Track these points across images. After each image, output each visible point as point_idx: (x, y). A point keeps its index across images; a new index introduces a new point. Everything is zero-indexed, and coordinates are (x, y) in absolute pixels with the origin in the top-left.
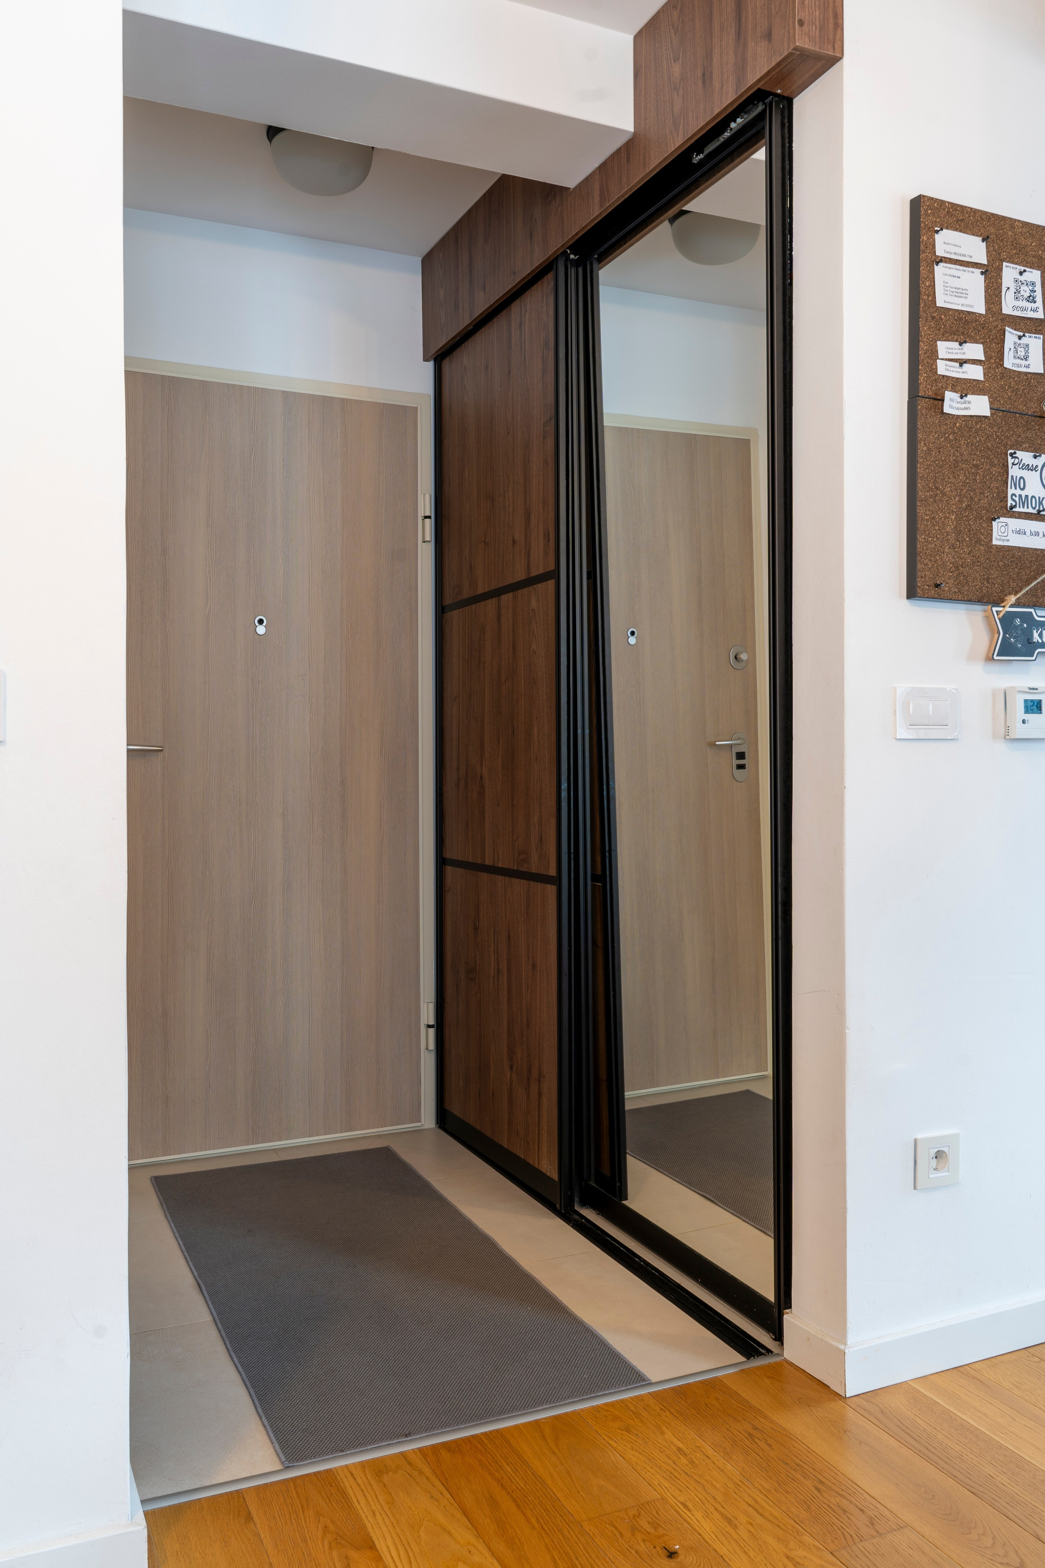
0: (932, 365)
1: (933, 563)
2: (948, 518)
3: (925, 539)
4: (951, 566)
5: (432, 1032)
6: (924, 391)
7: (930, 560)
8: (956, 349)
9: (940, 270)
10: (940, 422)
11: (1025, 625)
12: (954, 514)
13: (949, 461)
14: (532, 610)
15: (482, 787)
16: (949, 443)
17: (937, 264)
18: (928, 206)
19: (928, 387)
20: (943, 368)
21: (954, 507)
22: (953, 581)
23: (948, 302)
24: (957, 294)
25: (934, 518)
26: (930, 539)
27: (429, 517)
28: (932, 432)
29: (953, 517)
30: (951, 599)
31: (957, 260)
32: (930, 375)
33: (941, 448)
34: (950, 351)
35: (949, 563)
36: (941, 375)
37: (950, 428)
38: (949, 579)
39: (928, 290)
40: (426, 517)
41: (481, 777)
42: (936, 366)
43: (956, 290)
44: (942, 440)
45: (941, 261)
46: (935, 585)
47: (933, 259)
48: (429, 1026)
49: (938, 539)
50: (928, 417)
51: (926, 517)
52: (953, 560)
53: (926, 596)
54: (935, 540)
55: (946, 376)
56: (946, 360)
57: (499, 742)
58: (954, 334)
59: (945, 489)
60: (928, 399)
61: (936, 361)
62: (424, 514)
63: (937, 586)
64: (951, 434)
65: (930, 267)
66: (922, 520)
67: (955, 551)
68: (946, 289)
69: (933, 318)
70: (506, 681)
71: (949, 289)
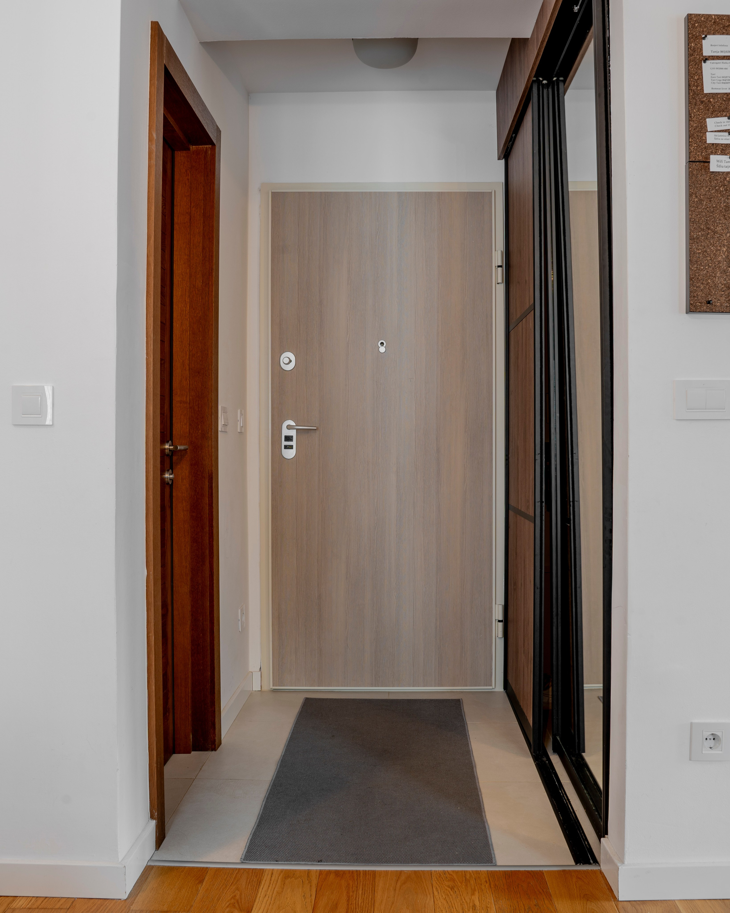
0: (702, 137)
1: (705, 285)
2: (719, 250)
3: (697, 268)
4: (723, 286)
5: (501, 625)
6: (695, 157)
7: (702, 283)
8: (724, 122)
9: (706, 67)
10: (710, 178)
12: (726, 247)
13: (720, 207)
16: (719, 194)
17: (705, 62)
18: (695, 21)
19: (698, 153)
20: (711, 138)
21: (725, 241)
22: (724, 298)
23: (715, 89)
24: (724, 82)
25: (706, 251)
26: (702, 268)
27: (501, 266)
28: (702, 187)
29: (725, 249)
30: (722, 312)
31: (724, 56)
32: (700, 145)
33: (711, 198)
34: (718, 124)
35: (720, 285)
36: (710, 144)
37: (721, 182)
38: (721, 297)
39: (696, 82)
40: (499, 266)
42: (706, 137)
43: (724, 79)
44: (712, 192)
45: (706, 59)
46: (707, 302)
47: (701, 59)
48: (499, 621)
49: (709, 267)
50: (699, 176)
51: (698, 251)
52: (725, 282)
53: (698, 310)
54: (707, 267)
55: (716, 144)
56: (715, 131)
57: (522, 421)
58: (723, 111)
59: (716, 228)
60: (698, 163)
61: (706, 134)
62: (497, 265)
63: (709, 302)
64: (721, 187)
65: (698, 65)
66: (694, 253)
67: (727, 275)
68: (713, 79)
69: (702, 102)
71: (716, 78)
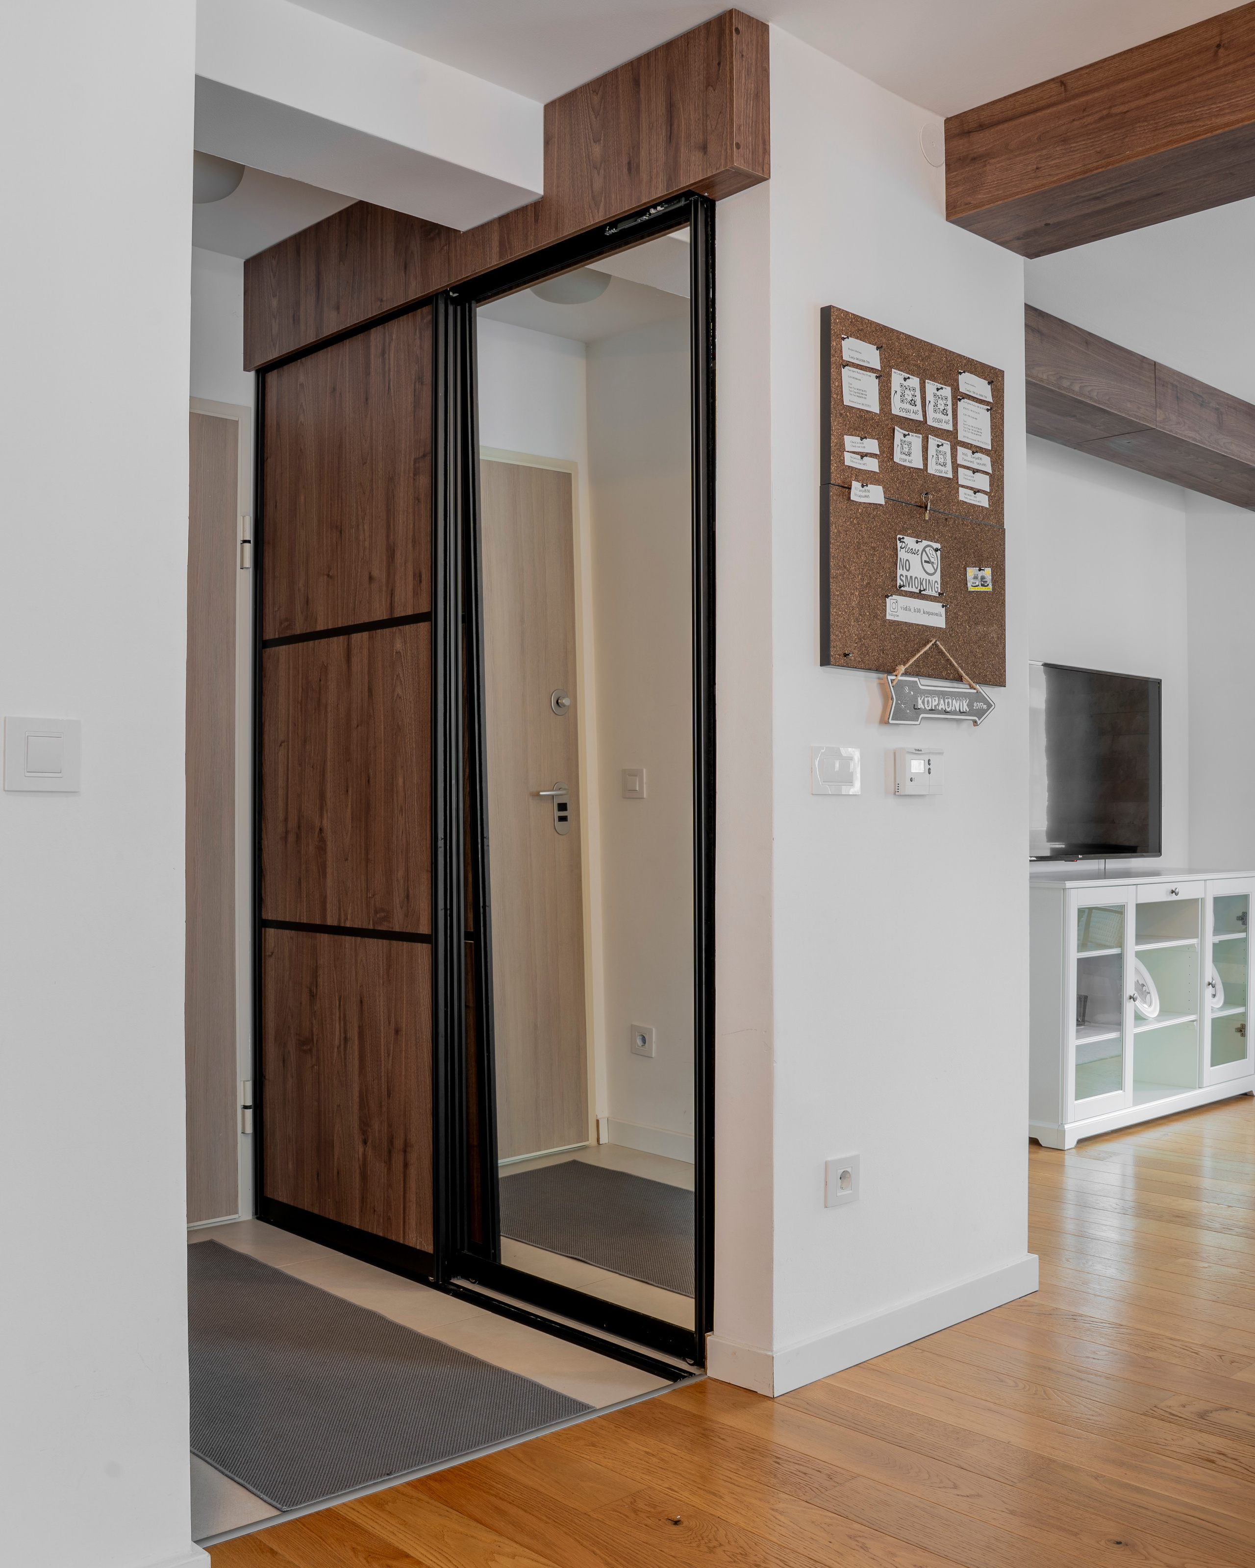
0: (840, 456)
1: (843, 634)
2: (853, 594)
3: (836, 613)
4: (856, 637)
5: (249, 1113)
6: (835, 480)
7: (840, 632)
8: (858, 443)
9: (846, 372)
10: (846, 507)
11: (912, 693)
12: (858, 591)
13: (854, 542)
14: (396, 653)
15: (322, 840)
16: (854, 527)
17: (844, 367)
18: (837, 315)
19: (838, 475)
20: (850, 460)
21: (858, 584)
22: (857, 652)
23: (852, 401)
24: (858, 395)
25: (842, 594)
26: (840, 613)
27: (249, 542)
28: (841, 516)
29: (857, 593)
30: (856, 668)
31: (858, 365)
32: (839, 466)
33: (847, 531)
34: (854, 444)
35: (854, 635)
36: (847, 466)
37: (854, 513)
38: (855, 649)
39: (837, 390)
40: (245, 541)
41: (321, 830)
42: (844, 458)
43: (858, 391)
44: (848, 524)
45: (847, 365)
46: (844, 654)
47: (840, 363)
48: (245, 1107)
49: (846, 613)
50: (838, 502)
51: (836, 593)
52: (857, 632)
53: (837, 664)
54: (844, 613)
55: (851, 467)
56: (851, 452)
57: (347, 791)
58: (857, 430)
59: (851, 568)
60: (837, 487)
61: (843, 453)
62: (243, 537)
63: (846, 655)
64: (855, 519)
65: (838, 370)
66: (834, 595)
67: (858, 624)
68: (851, 389)
69: (841, 414)
70: (358, 726)
71: (853, 390)
